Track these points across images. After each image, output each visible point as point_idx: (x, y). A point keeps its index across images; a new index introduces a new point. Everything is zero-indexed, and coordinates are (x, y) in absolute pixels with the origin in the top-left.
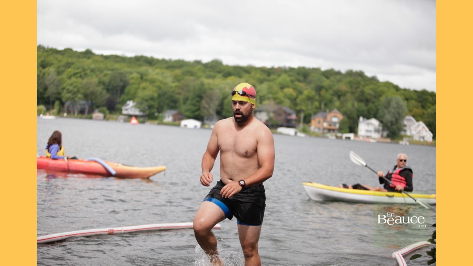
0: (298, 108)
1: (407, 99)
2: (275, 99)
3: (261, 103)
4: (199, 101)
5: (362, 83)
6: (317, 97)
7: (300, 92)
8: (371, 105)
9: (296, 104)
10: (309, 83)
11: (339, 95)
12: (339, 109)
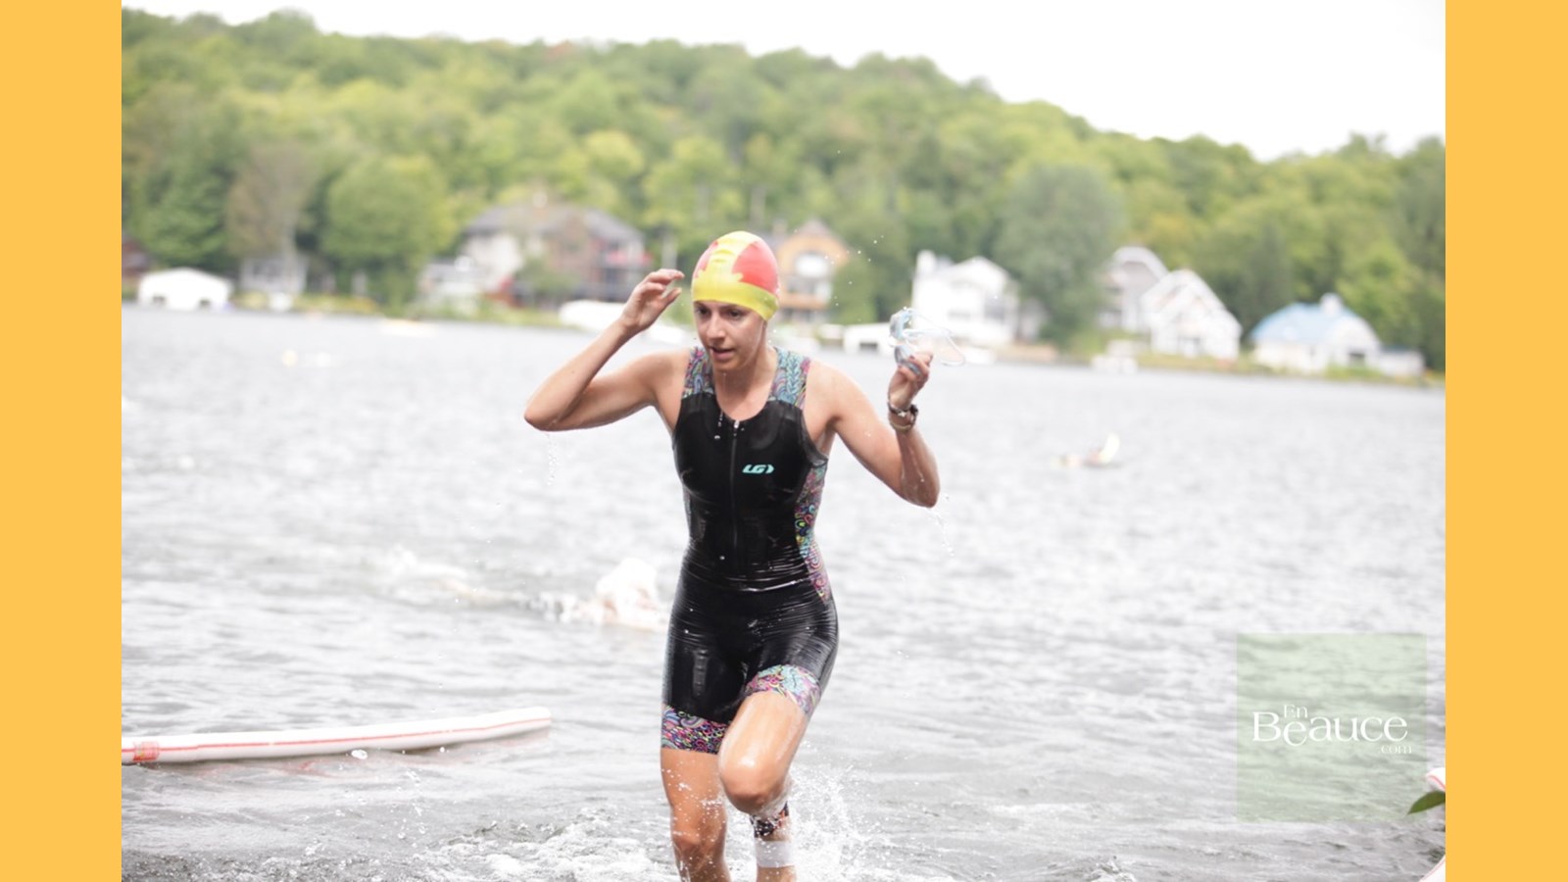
0: (651, 218)
1: (1125, 175)
2: (553, 180)
3: (490, 196)
4: (219, 193)
5: (931, 107)
6: (731, 171)
7: (659, 150)
8: (966, 203)
9: (639, 202)
10: (699, 109)
11: (829, 159)
12: (828, 221)
